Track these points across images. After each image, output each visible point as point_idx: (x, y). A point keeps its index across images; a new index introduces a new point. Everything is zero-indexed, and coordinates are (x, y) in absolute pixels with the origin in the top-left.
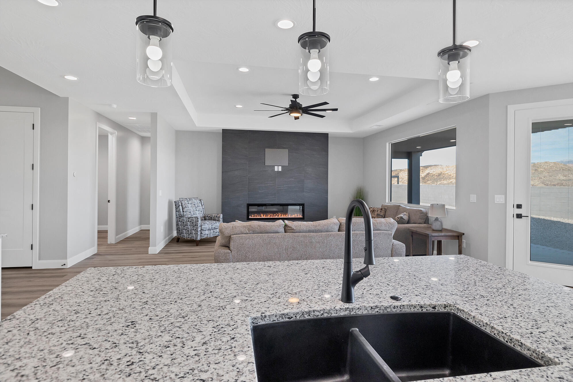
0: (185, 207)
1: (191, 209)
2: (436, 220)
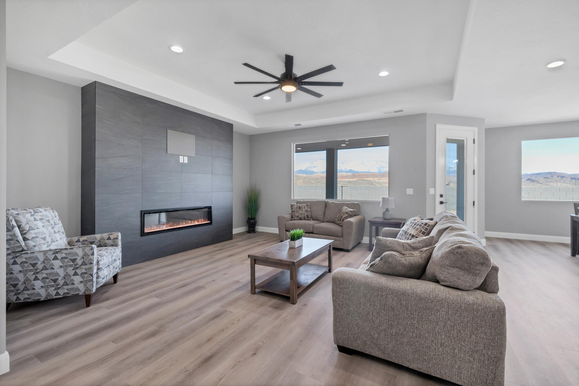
0: (31, 229)
1: (44, 230)
2: (387, 210)
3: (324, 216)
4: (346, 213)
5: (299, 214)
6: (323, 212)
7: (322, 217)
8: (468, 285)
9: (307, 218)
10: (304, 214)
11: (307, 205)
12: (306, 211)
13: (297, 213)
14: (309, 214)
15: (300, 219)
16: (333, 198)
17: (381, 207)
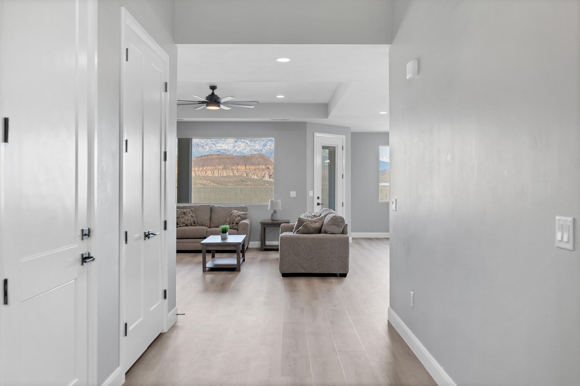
2: (275, 212)
3: (210, 222)
4: (239, 216)
5: (185, 220)
6: (209, 217)
7: (208, 222)
8: (337, 231)
9: (194, 224)
10: (190, 220)
11: (192, 210)
12: (192, 216)
13: (182, 219)
14: (195, 219)
15: (187, 225)
16: (189, 203)
17: (269, 210)
